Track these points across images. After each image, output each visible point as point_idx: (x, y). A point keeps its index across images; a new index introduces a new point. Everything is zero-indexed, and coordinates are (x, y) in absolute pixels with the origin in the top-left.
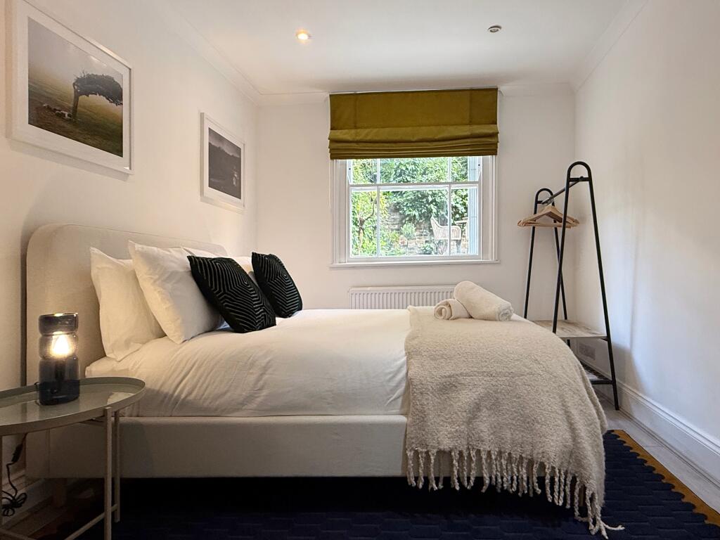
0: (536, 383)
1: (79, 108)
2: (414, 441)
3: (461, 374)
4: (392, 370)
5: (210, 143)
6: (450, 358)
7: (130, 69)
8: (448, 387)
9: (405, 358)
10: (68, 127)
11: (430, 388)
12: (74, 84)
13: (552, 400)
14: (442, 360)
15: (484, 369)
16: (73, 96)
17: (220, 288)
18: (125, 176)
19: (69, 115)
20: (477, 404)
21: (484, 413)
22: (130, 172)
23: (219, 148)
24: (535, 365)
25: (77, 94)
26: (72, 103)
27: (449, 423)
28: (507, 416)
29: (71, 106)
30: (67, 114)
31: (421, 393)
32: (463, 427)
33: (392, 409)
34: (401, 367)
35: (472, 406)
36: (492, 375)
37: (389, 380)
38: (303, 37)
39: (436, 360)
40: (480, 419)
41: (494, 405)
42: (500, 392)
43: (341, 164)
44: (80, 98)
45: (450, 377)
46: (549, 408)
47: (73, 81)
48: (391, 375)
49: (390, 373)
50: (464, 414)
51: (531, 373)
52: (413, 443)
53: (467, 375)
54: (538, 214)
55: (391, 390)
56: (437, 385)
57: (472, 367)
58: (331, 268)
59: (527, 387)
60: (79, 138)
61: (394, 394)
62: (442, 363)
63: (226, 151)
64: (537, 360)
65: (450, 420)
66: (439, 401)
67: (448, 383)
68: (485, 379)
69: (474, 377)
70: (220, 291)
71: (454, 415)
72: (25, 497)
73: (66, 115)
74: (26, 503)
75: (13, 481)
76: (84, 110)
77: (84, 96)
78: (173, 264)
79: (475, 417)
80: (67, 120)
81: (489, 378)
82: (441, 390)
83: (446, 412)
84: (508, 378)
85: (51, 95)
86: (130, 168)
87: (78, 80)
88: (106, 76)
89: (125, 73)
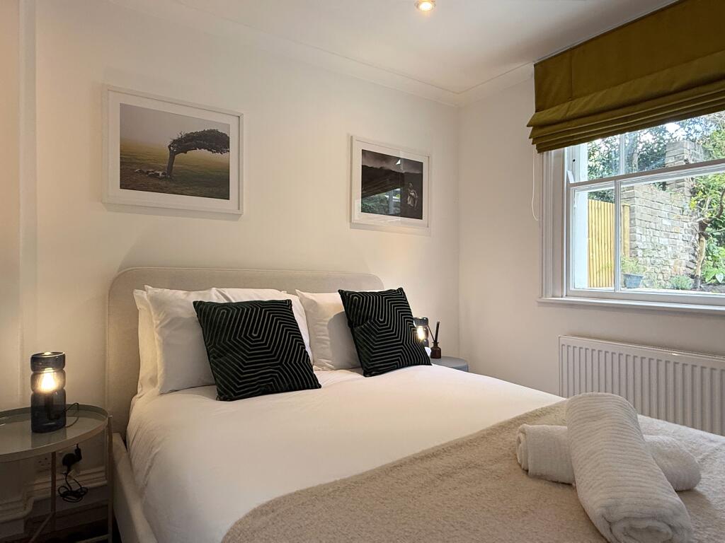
1: (175, 165)
5: (364, 167)
7: (239, 117)
10: (163, 183)
12: (169, 147)
16: (168, 156)
18: (236, 216)
19: (163, 174)
22: (239, 212)
23: (381, 168)
25: (173, 155)
26: (167, 162)
29: (166, 165)
30: (161, 173)
43: (557, 156)
44: (176, 156)
47: (170, 144)
58: (539, 302)
60: (176, 191)
63: (393, 170)
73: (160, 175)
76: (181, 166)
77: (182, 154)
78: (179, 310)
80: (161, 179)
85: (144, 160)
86: (239, 209)
87: (175, 141)
88: (208, 131)
89: (233, 122)
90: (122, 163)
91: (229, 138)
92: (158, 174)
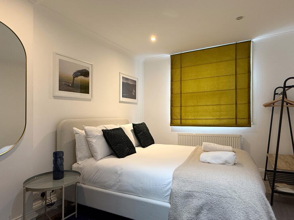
0: (233, 203)
1: (74, 82)
2: (172, 216)
3: (195, 191)
4: (165, 183)
5: (123, 82)
6: (191, 183)
7: (92, 65)
8: (188, 196)
9: (172, 179)
10: (71, 88)
11: (180, 195)
12: (73, 75)
13: (241, 214)
14: (187, 183)
15: (206, 191)
16: (73, 78)
17: (112, 141)
18: (89, 100)
19: (71, 85)
20: (202, 207)
21: (205, 212)
23: (127, 83)
24: (234, 193)
25: (74, 78)
27: (188, 213)
28: (217, 216)
29: (72, 82)
31: (176, 197)
32: (193, 216)
33: (165, 200)
34: (170, 183)
35: (199, 207)
36: (210, 194)
37: (164, 188)
38: (153, 39)
39: (184, 182)
40: (202, 214)
41: (210, 209)
42: (213, 204)
44: (75, 79)
45: (189, 191)
46: (239, 218)
47: (73, 74)
48: (165, 186)
49: (165, 185)
50: (194, 210)
51: (231, 198)
52: (171, 217)
53: (197, 192)
54: (275, 101)
55: (165, 192)
56: (183, 194)
57: (200, 189)
59: (228, 204)
60: (75, 91)
61: (166, 194)
62: (187, 184)
63: (130, 83)
64: (235, 191)
65: (188, 211)
66: (184, 201)
67: (188, 194)
68: (207, 196)
69: (201, 194)
70: (112, 142)
71: (190, 210)
72: (54, 203)
74: (54, 205)
75: (51, 198)
76: (76, 82)
79: (200, 213)
81: (208, 196)
82: (185, 197)
83: (187, 207)
84: (218, 198)
85: (66, 80)
86: (92, 97)
87: (74, 73)
88: (84, 70)
89: (90, 67)
90: (59, 81)
91: (89, 72)
92: (70, 85)
